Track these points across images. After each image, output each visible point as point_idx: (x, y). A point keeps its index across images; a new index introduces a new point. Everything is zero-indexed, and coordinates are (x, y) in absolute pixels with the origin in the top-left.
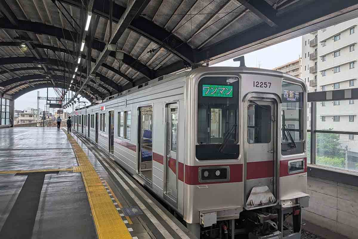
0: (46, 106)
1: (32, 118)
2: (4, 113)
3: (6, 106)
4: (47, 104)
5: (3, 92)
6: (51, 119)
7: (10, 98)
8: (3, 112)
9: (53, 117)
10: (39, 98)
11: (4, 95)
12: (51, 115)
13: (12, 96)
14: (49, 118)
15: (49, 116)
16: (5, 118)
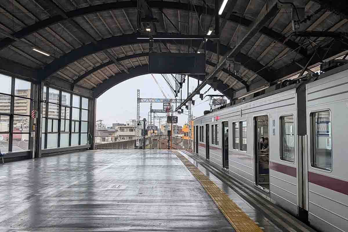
0: (149, 115)
1: (133, 133)
2: (77, 124)
3: (81, 109)
4: (151, 112)
5: (73, 82)
6: (156, 135)
7: (88, 95)
8: (75, 121)
9: (159, 132)
10: (139, 100)
11: (75, 87)
12: (157, 129)
13: (91, 92)
14: (154, 132)
15: (154, 130)
16: (80, 132)
